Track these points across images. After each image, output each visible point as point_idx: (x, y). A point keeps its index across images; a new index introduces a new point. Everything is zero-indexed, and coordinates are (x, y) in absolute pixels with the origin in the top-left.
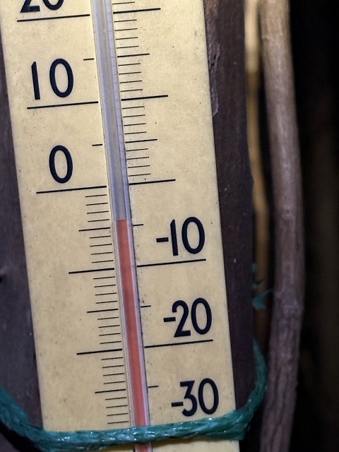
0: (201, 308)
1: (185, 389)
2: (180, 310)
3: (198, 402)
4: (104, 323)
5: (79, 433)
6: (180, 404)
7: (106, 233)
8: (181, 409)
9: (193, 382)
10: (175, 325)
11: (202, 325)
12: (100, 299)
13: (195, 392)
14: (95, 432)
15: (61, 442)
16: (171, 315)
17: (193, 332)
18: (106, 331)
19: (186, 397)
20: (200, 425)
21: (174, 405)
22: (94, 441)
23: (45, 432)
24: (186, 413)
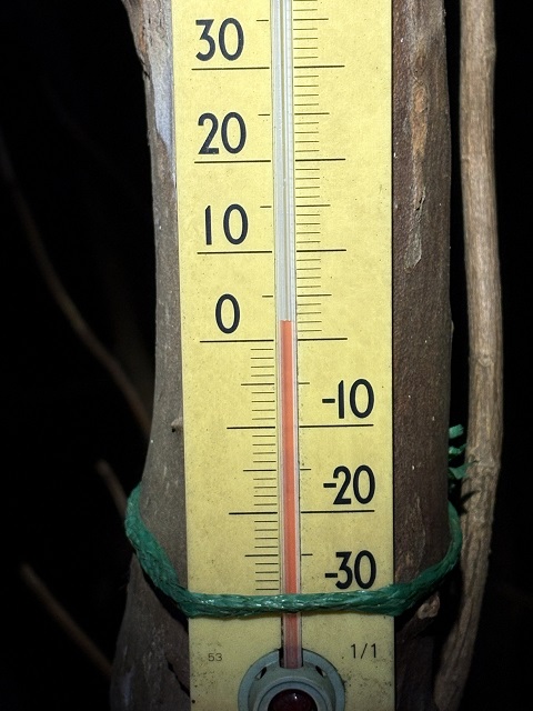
0: (364, 476)
1: (342, 559)
2: (342, 475)
3: (353, 575)
4: (260, 483)
5: (224, 596)
6: (335, 575)
7: (269, 389)
8: (335, 580)
9: (350, 553)
10: (335, 492)
11: (364, 494)
12: (257, 458)
13: (351, 564)
14: (242, 597)
15: (205, 605)
16: (333, 481)
17: (354, 500)
18: (261, 492)
19: (341, 569)
20: (352, 597)
21: (328, 575)
22: (239, 606)
23: (189, 593)
24: (339, 585)
